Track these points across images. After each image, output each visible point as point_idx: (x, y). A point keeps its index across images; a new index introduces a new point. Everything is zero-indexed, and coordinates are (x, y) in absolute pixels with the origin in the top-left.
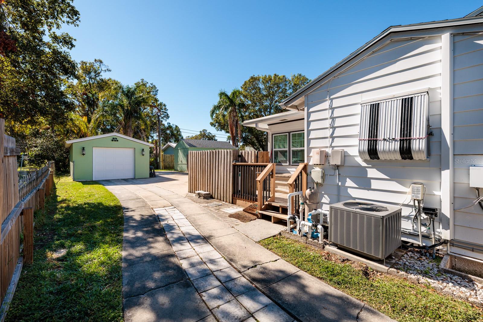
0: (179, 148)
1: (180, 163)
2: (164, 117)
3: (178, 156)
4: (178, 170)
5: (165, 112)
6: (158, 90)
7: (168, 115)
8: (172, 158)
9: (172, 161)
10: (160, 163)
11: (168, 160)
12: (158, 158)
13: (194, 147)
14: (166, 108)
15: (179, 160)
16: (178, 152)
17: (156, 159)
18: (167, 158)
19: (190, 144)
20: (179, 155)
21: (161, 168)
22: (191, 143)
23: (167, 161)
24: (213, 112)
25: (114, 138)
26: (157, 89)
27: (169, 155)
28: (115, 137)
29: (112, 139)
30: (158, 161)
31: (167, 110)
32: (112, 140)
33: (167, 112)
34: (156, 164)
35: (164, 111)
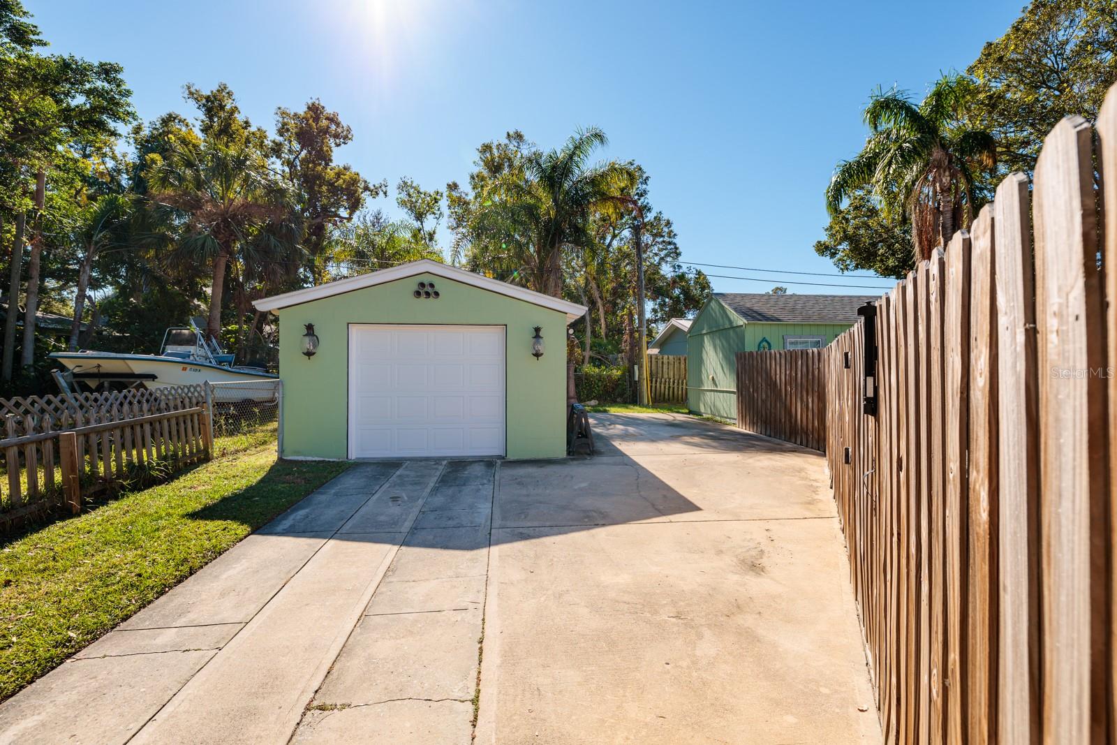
0: (704, 332)
1: (708, 385)
2: (667, 255)
3: (700, 361)
4: (698, 414)
5: (670, 243)
6: (647, 178)
7: (676, 248)
8: (683, 366)
9: (682, 379)
10: (641, 386)
11: (669, 373)
12: (636, 367)
13: (767, 319)
14: (671, 231)
15: (704, 377)
16: (701, 346)
17: (629, 372)
18: (665, 366)
19: (750, 309)
20: (704, 356)
21: (646, 401)
22: (756, 308)
23: (666, 376)
24: (838, 191)
25: (422, 285)
26: (645, 176)
27: (671, 357)
28: (426, 279)
29: (416, 288)
30: (637, 379)
31: (675, 235)
32: (418, 294)
33: (675, 241)
34: (631, 386)
35: (667, 239)
